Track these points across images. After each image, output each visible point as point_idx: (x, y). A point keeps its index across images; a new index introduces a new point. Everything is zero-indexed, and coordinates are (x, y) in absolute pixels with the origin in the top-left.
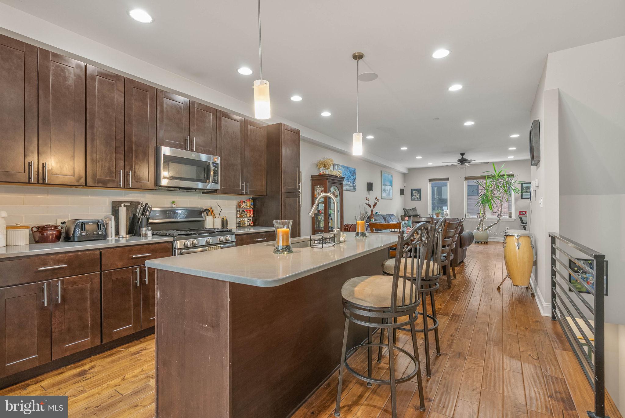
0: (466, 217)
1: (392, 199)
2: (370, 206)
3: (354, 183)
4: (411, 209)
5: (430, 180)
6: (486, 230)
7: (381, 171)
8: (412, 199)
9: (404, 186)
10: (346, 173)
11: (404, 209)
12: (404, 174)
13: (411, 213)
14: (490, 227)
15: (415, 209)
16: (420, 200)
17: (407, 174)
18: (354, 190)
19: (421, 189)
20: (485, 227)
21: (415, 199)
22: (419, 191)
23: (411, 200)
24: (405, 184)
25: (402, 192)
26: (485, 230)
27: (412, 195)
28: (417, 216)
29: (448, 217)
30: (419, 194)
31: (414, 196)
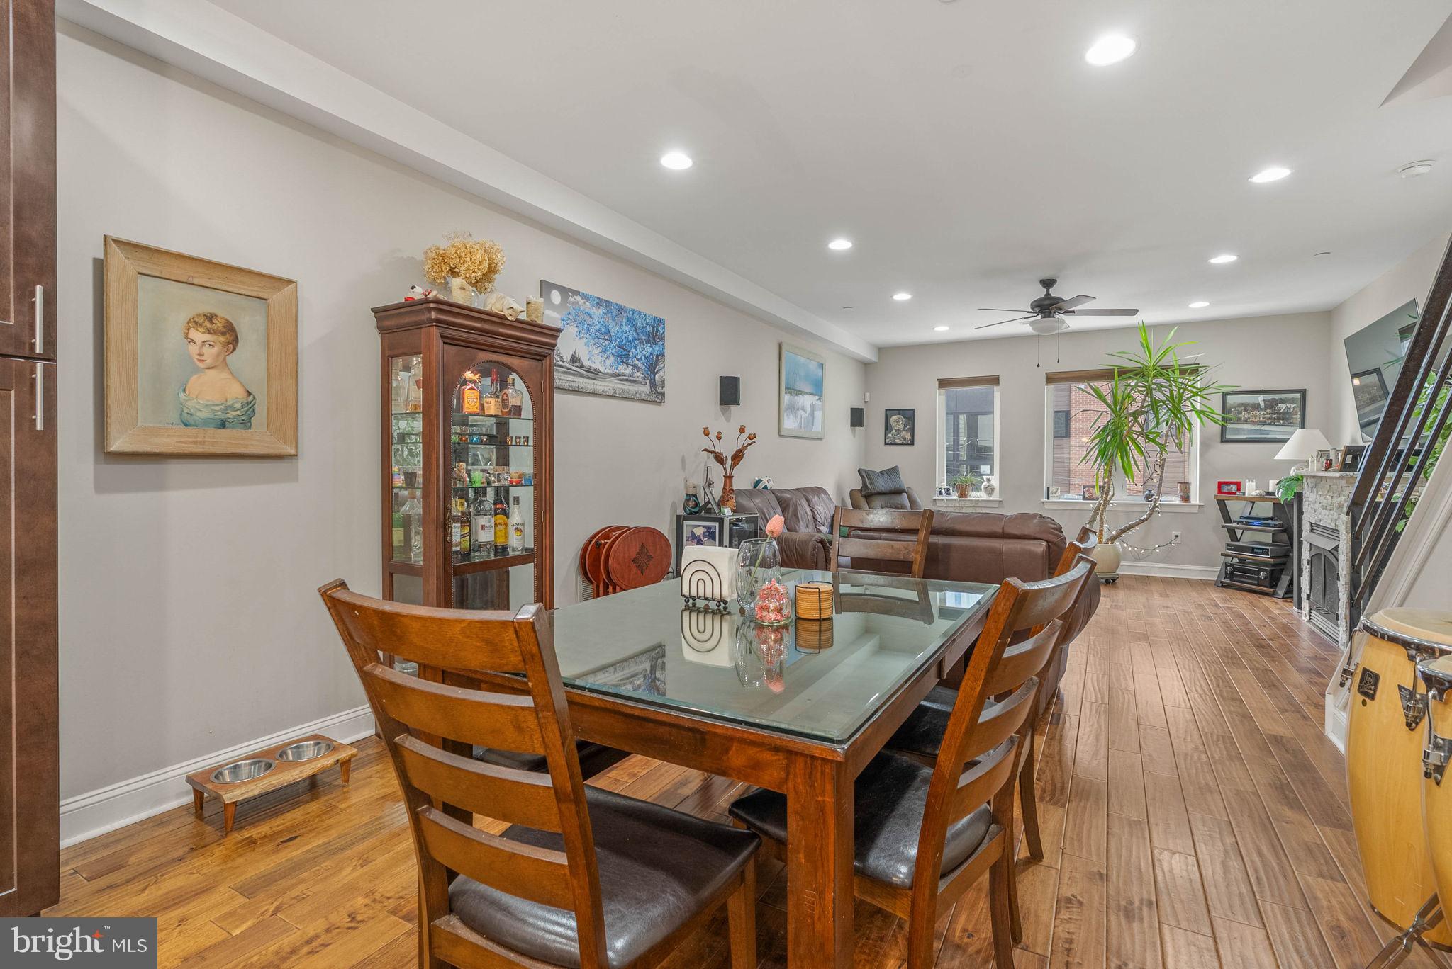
0: (1048, 499)
1: (821, 439)
2: (720, 459)
3: (655, 374)
4: (881, 472)
5: (943, 384)
6: (1113, 539)
7: (780, 345)
8: (887, 441)
9: (866, 402)
10: (614, 329)
11: (859, 471)
12: (866, 366)
13: (882, 484)
14: (1123, 531)
15: (894, 471)
16: (912, 444)
17: (874, 363)
18: (653, 398)
19: (914, 410)
20: (1109, 530)
21: (898, 441)
22: (909, 416)
23: (886, 444)
24: (868, 394)
25: (857, 418)
26: (1108, 540)
27: (888, 428)
28: (899, 492)
29: (996, 497)
30: (908, 427)
31: (894, 431)
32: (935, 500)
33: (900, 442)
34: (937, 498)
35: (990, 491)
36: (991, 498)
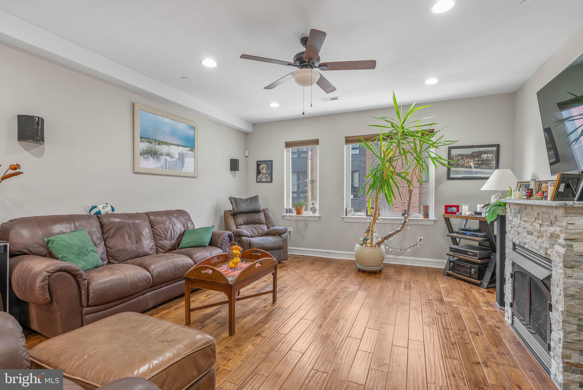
0: (346, 215)
1: (196, 178)
4: (246, 200)
5: (288, 145)
6: (379, 244)
7: (133, 105)
8: (258, 180)
9: (246, 157)
11: (230, 199)
12: (246, 135)
13: (244, 207)
14: (386, 238)
15: (255, 199)
16: (271, 182)
17: (251, 133)
19: (272, 161)
20: (377, 237)
21: (263, 180)
22: (270, 164)
23: (257, 182)
24: (247, 152)
25: (234, 165)
26: (376, 244)
27: (259, 172)
28: (257, 212)
29: (317, 214)
30: (269, 171)
31: (261, 174)
32: (283, 216)
33: (265, 181)
34: (284, 215)
35: (314, 210)
36: (315, 215)
